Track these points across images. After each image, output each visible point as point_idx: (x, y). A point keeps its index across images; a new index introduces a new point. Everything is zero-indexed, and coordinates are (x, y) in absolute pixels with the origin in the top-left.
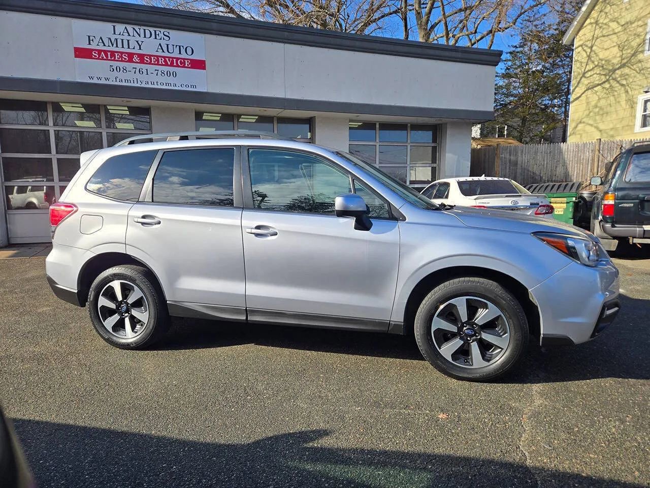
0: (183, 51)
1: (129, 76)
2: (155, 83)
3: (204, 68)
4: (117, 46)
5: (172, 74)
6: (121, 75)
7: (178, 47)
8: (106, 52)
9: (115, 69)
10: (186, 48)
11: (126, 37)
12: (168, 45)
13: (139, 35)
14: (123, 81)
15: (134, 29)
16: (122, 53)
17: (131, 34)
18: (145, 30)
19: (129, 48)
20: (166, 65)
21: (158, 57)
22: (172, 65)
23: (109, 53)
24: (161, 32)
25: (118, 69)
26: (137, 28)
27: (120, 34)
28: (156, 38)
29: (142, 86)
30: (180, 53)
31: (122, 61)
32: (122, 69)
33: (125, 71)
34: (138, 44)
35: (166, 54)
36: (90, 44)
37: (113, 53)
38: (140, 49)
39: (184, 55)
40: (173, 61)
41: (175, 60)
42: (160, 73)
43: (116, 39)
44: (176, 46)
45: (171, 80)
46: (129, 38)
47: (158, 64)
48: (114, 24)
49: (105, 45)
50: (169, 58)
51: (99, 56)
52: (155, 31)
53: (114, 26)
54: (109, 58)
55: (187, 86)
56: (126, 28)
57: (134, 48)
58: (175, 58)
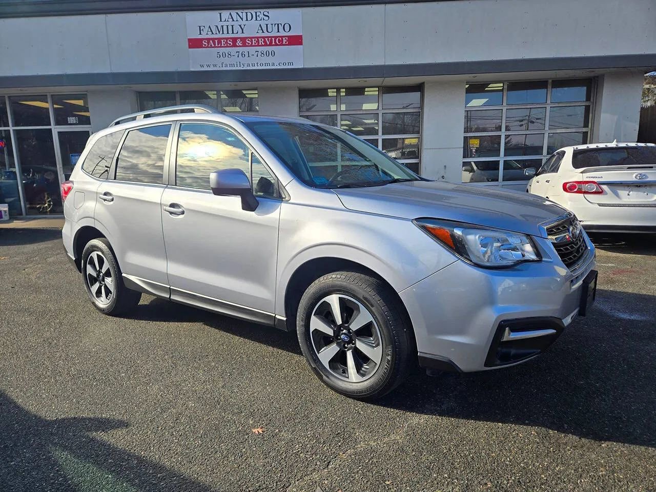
0: (281, 28)
1: (234, 60)
2: (256, 65)
3: (301, 44)
4: (223, 33)
5: (270, 54)
6: (227, 60)
7: (276, 25)
8: (213, 40)
9: (221, 56)
10: (284, 25)
11: (230, 23)
12: (267, 25)
13: (242, 19)
14: (228, 66)
15: (237, 13)
16: (227, 39)
17: (235, 20)
18: (247, 13)
19: (233, 33)
20: (266, 45)
21: (258, 38)
22: (271, 44)
23: (216, 41)
24: (261, 12)
25: (224, 55)
26: (239, 12)
27: (225, 21)
28: (256, 20)
29: (245, 68)
30: (278, 32)
31: (227, 46)
32: (227, 55)
33: (229, 56)
34: (241, 27)
35: (266, 34)
36: (200, 34)
37: (219, 40)
38: (243, 33)
39: (282, 33)
40: (271, 40)
41: (273, 39)
42: (260, 54)
43: (222, 26)
44: (275, 24)
45: (270, 59)
46: (233, 23)
47: (258, 45)
48: (220, 12)
49: (213, 33)
50: (268, 37)
51: (208, 45)
52: (256, 13)
53: (220, 14)
54: (217, 45)
55: (285, 64)
56: (230, 14)
57: (237, 33)
58: (273, 37)
